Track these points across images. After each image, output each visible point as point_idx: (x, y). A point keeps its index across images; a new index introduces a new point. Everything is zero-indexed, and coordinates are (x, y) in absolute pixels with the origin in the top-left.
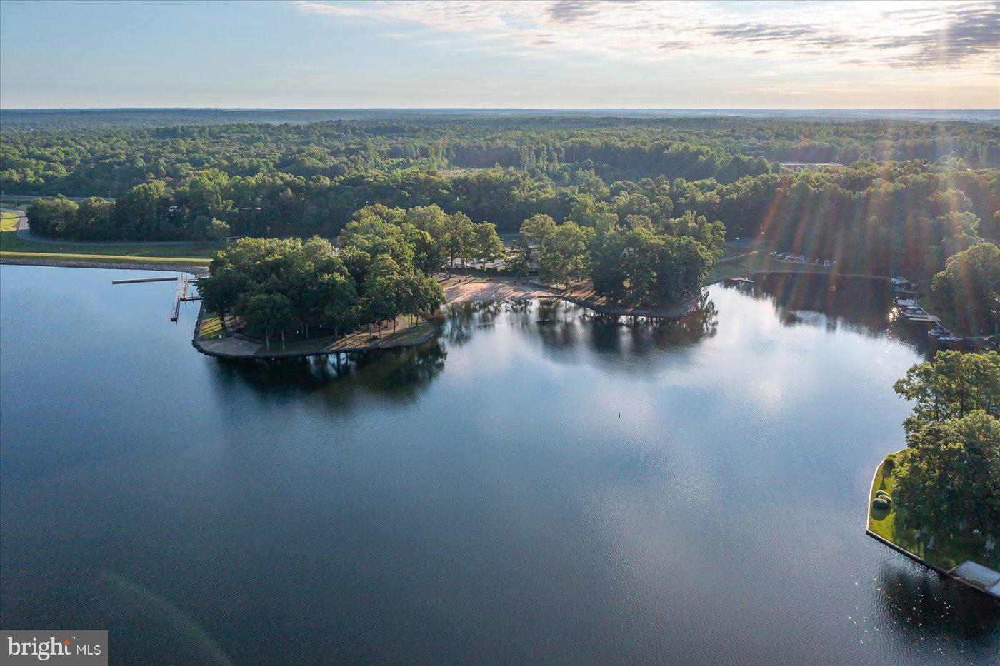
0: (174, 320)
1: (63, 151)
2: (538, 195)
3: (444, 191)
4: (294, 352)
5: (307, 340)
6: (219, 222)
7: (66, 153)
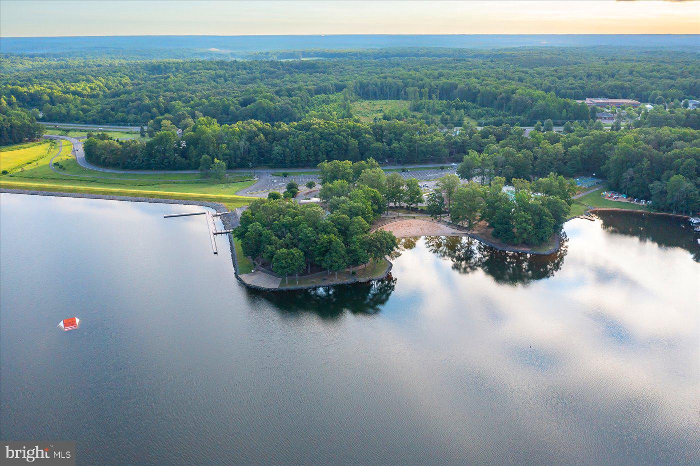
0: (216, 253)
1: (88, 87)
2: (432, 139)
3: (367, 136)
4: (304, 286)
5: (309, 274)
6: (218, 161)
7: (91, 88)
